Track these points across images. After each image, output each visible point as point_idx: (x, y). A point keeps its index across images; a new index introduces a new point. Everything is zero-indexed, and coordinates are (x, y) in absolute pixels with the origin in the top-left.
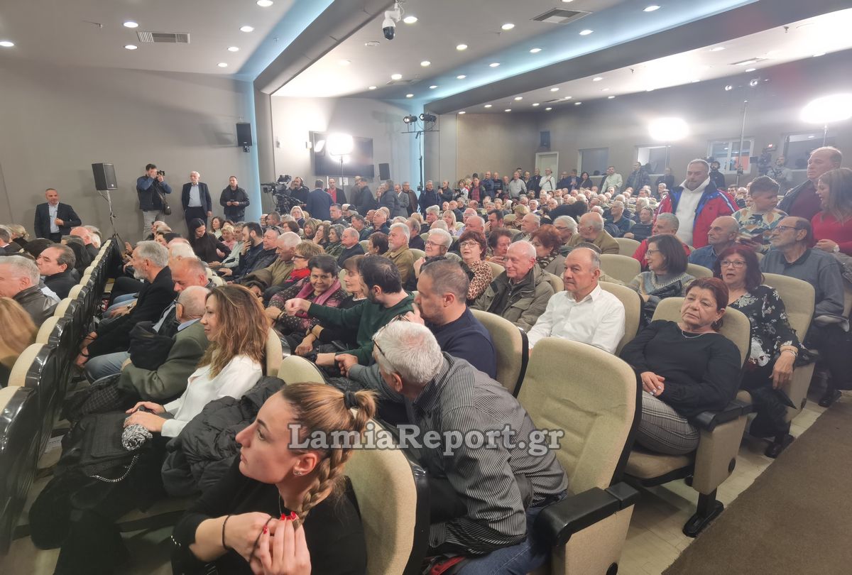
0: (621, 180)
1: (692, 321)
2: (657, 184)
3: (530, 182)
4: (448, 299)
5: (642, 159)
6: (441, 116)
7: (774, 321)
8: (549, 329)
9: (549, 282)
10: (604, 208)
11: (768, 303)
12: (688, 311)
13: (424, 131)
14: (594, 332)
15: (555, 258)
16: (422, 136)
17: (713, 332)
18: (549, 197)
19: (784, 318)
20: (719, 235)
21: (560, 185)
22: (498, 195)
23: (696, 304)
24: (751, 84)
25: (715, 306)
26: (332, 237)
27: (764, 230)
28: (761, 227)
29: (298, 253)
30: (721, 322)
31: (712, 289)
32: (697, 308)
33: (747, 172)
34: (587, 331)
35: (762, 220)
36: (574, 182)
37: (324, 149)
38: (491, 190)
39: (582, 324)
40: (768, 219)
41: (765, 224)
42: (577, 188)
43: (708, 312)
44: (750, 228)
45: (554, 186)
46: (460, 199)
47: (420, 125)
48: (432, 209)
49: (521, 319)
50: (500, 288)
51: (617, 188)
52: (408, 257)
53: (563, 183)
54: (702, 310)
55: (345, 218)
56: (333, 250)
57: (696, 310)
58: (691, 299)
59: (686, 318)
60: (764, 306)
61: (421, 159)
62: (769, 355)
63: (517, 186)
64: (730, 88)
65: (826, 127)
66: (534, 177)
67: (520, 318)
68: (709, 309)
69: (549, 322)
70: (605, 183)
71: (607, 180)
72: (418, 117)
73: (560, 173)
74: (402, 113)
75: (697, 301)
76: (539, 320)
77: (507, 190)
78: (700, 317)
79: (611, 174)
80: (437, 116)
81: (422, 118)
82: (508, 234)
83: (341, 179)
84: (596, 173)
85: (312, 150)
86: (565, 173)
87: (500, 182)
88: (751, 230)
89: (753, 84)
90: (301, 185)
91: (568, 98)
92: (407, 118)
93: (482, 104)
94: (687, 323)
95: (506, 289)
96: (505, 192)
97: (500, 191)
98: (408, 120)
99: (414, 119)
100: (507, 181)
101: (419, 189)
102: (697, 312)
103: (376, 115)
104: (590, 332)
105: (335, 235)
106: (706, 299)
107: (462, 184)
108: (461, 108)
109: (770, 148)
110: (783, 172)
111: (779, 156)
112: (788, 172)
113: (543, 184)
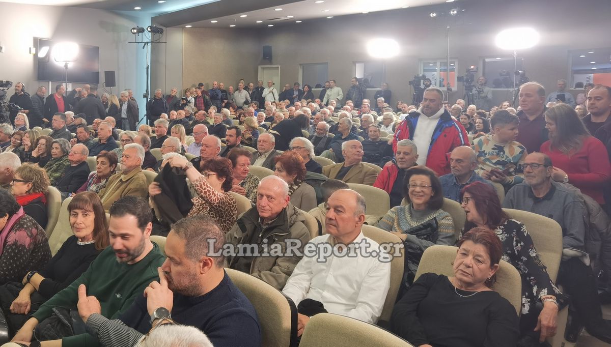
0: (341, 93)
1: (465, 278)
2: (376, 98)
3: (253, 92)
4: (205, 264)
5: (359, 74)
6: (167, 28)
7: (525, 259)
8: (308, 281)
9: (303, 222)
10: (329, 122)
11: (518, 238)
12: (462, 267)
13: (151, 42)
14: (359, 286)
15: (299, 186)
16: (149, 47)
17: (487, 289)
18: (274, 108)
19: (534, 255)
20: (462, 166)
21: (282, 97)
22: (224, 104)
23: (469, 260)
24: (452, 13)
25: (489, 262)
26: (56, 151)
27: (507, 163)
28: (504, 159)
29: (17, 177)
30: (494, 277)
31: (485, 244)
32: (471, 265)
33: (454, 89)
34: (351, 286)
35: (504, 153)
36: (296, 93)
37: (48, 55)
38: (218, 99)
39: (347, 278)
40: (510, 152)
41: (507, 157)
42: (299, 100)
43: (482, 269)
44: (494, 159)
45: (277, 97)
46: (187, 108)
47: (147, 36)
48: (161, 122)
49: (276, 268)
50: (249, 226)
51: (338, 100)
52: (141, 182)
53: (286, 95)
54: (475, 267)
55: (69, 127)
56: (55, 167)
57: (469, 267)
58: (464, 254)
59: (459, 276)
60: (515, 243)
61: (147, 68)
62: (529, 300)
63: (242, 96)
64: (435, 15)
65: (515, 53)
66: (257, 88)
67: (274, 266)
68: (483, 266)
69: (308, 273)
70: (326, 96)
71: (328, 92)
72: (145, 29)
73: (282, 84)
74: (129, 24)
75: (471, 257)
76: (296, 271)
77: (232, 100)
78: (473, 275)
79: (330, 87)
80: (164, 28)
81: (149, 30)
82: (246, 154)
83: (64, 84)
84: (318, 86)
85: (35, 56)
86: (287, 85)
87: (225, 92)
88: (494, 161)
89: (454, 12)
90: (22, 90)
91: (289, 17)
92: (134, 29)
93: (209, 20)
94: (460, 280)
95: (256, 229)
96: (231, 101)
97: (226, 101)
98: (135, 31)
99: (141, 31)
100: (231, 91)
101: (145, 96)
102: (471, 269)
103: (103, 24)
104: (355, 286)
105: (59, 150)
106: (479, 256)
107: (188, 93)
108: (188, 22)
109: (472, 69)
110: (484, 91)
111: (480, 76)
112: (488, 91)
113: (266, 95)
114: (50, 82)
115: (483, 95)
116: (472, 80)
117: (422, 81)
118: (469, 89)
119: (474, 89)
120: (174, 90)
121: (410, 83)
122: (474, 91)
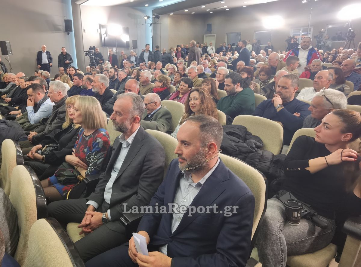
3: (203, 49)
6: (162, 15)
13: (153, 24)
16: (152, 26)
38: (185, 53)
66: (204, 47)
73: (217, 44)
74: (143, 14)
80: (160, 16)
81: (153, 17)
84: (234, 44)
85: (100, 33)
92: (145, 17)
93: (183, 10)
103: (130, 15)
107: (172, 50)
108: (171, 12)
109: (322, 31)
110: (327, 43)
111: (326, 35)
112: (329, 43)
113: (209, 50)
114: (108, 47)
115: (327, 45)
116: (322, 37)
117: (292, 39)
118: (319, 42)
119: (322, 42)
120: (165, 49)
121: (286, 41)
122: (322, 43)
